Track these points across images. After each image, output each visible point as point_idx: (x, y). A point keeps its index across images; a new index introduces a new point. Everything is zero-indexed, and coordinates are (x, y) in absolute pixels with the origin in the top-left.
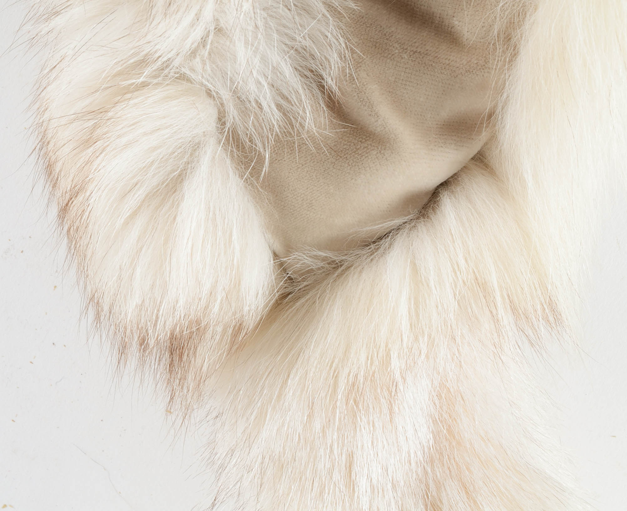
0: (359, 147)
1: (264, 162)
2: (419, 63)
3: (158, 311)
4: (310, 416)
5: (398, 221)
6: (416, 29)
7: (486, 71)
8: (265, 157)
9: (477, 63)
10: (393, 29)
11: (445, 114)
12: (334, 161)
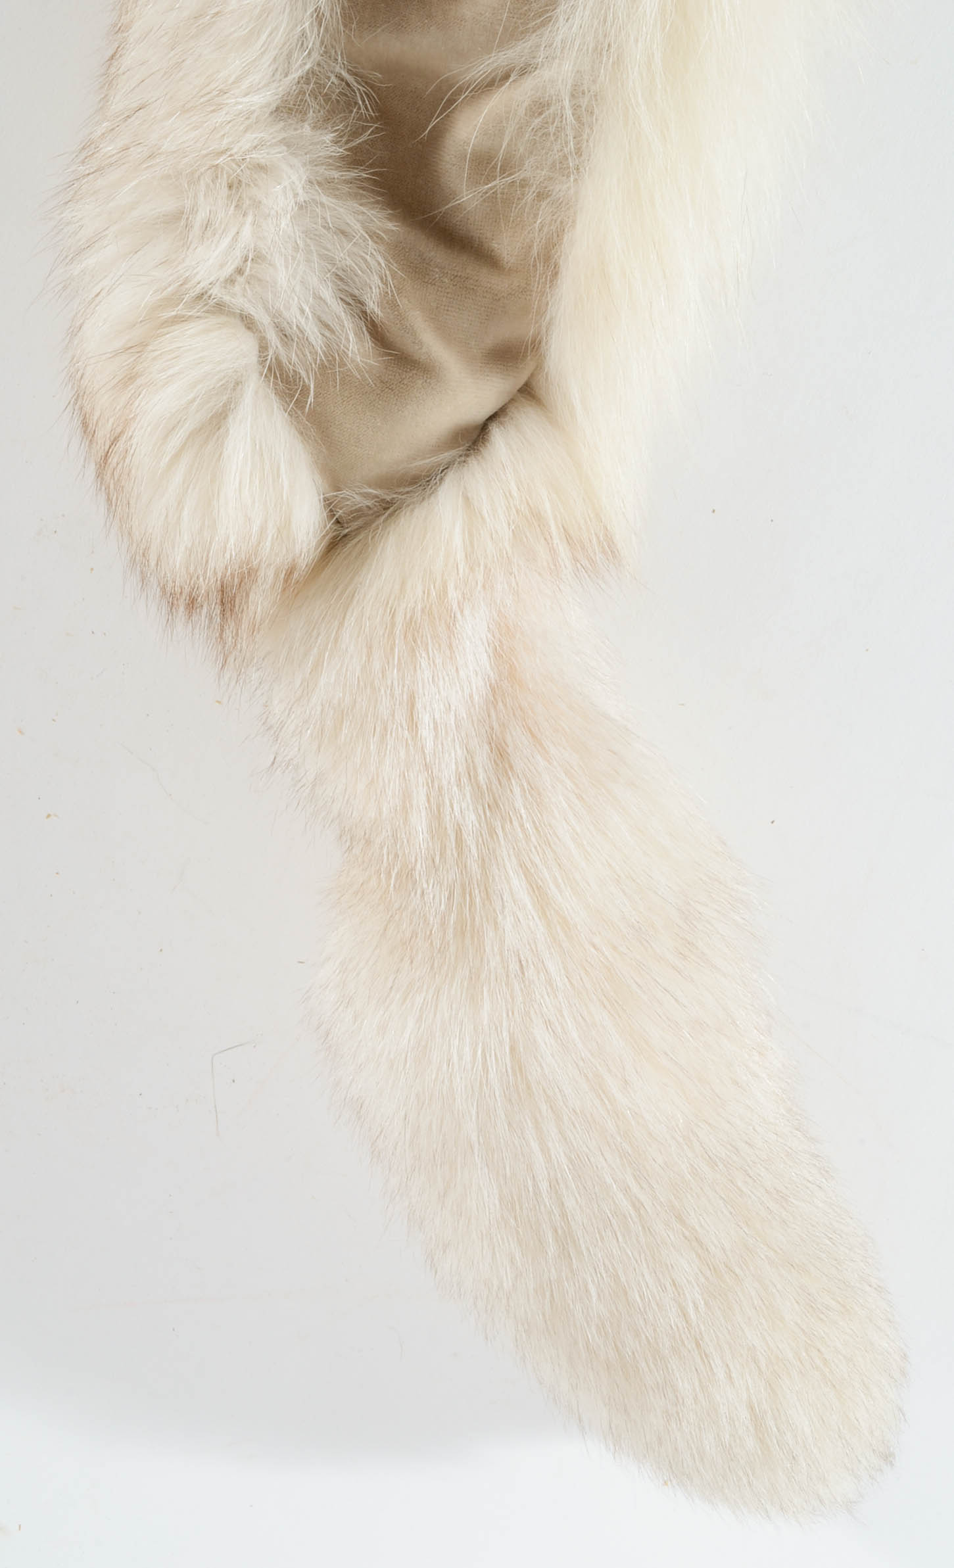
0: (404, 376)
1: (309, 393)
2: (460, 287)
3: (208, 553)
4: (369, 655)
5: (446, 456)
6: (456, 253)
7: (528, 293)
8: (310, 388)
9: (518, 286)
10: (432, 253)
11: (489, 341)
12: (379, 392)
